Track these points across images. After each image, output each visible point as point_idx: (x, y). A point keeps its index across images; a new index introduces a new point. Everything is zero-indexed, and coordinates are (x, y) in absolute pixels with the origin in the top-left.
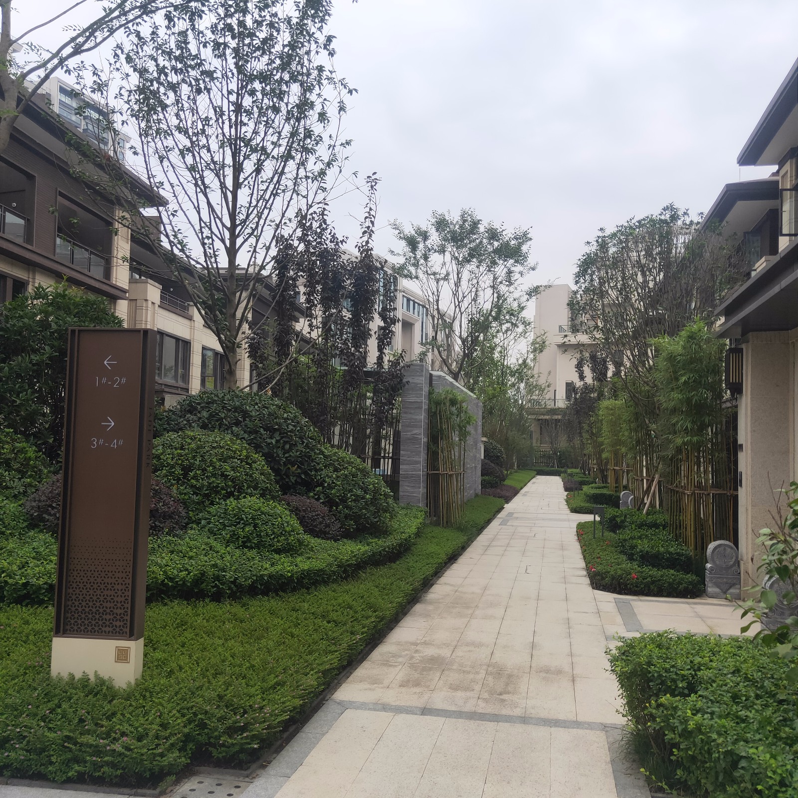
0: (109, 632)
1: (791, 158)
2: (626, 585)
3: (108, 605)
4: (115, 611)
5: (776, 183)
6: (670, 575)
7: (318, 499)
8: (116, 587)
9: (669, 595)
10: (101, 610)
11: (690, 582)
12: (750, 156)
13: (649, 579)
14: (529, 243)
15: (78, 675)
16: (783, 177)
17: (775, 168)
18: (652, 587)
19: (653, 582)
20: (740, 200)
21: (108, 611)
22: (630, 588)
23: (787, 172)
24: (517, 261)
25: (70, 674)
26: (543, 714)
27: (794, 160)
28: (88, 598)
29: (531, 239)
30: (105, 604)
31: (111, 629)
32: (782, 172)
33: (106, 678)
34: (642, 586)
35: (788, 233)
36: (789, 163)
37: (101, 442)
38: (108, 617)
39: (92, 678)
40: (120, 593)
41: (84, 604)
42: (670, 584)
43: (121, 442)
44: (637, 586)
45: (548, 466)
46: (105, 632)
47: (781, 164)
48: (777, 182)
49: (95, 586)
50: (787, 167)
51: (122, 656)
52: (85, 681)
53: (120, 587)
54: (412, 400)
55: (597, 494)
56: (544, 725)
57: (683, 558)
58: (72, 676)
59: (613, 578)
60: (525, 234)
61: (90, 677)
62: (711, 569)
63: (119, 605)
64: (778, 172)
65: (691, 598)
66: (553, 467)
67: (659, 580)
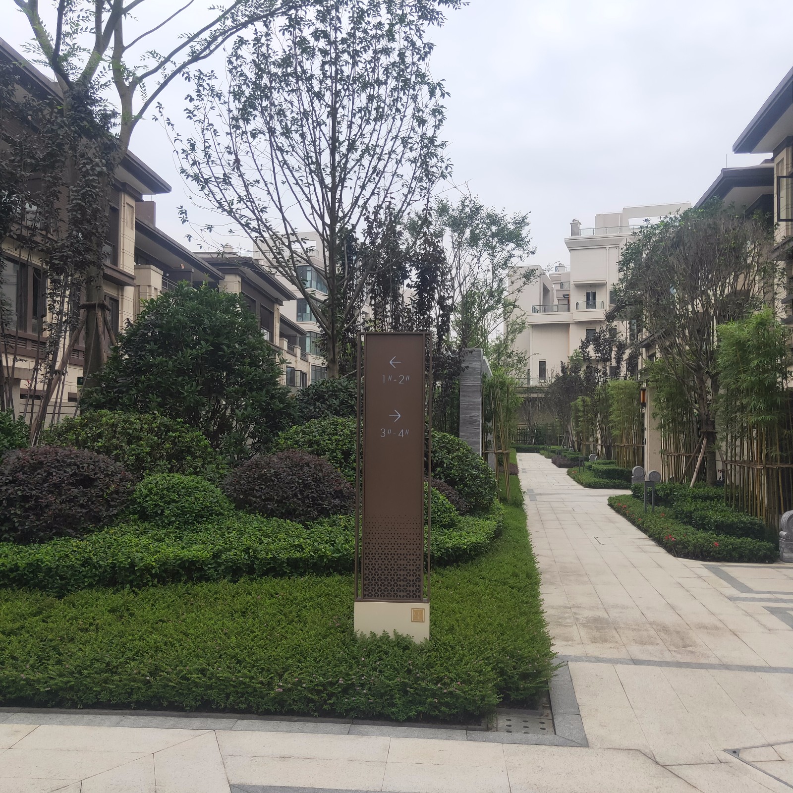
0: (403, 596)
1: (787, 146)
2: (709, 553)
3: (402, 573)
4: (408, 578)
5: (771, 170)
6: (749, 542)
7: (440, 478)
8: (408, 557)
9: (749, 561)
10: (396, 578)
11: (767, 549)
12: (746, 144)
13: (730, 547)
14: (526, 228)
15: (379, 634)
16: (778, 164)
17: (770, 155)
18: (734, 554)
19: (734, 549)
20: (736, 186)
21: (402, 578)
22: (713, 555)
23: (782, 160)
24: (518, 246)
25: (371, 633)
26: (738, 663)
27: (790, 149)
28: (383, 567)
29: (528, 224)
30: (399, 573)
31: (405, 594)
32: (778, 160)
33: (404, 635)
34: (725, 553)
35: (784, 218)
36: (785, 151)
37: (389, 432)
38: (402, 583)
39: (392, 636)
40: (412, 562)
41: (380, 572)
42: (751, 550)
43: (407, 432)
44: (719, 554)
45: (525, 444)
46: (400, 596)
47: (776, 152)
48: (773, 169)
49: (390, 557)
50: (783, 154)
51: (417, 617)
52: (385, 637)
53: (412, 557)
54: (471, 383)
55: (610, 470)
56: (747, 670)
57: (756, 527)
58: (373, 635)
59: (695, 546)
60: (524, 218)
61: (389, 635)
62: (786, 537)
63: (411, 573)
64: (773, 160)
65: (769, 563)
66: (530, 444)
67: (740, 547)
